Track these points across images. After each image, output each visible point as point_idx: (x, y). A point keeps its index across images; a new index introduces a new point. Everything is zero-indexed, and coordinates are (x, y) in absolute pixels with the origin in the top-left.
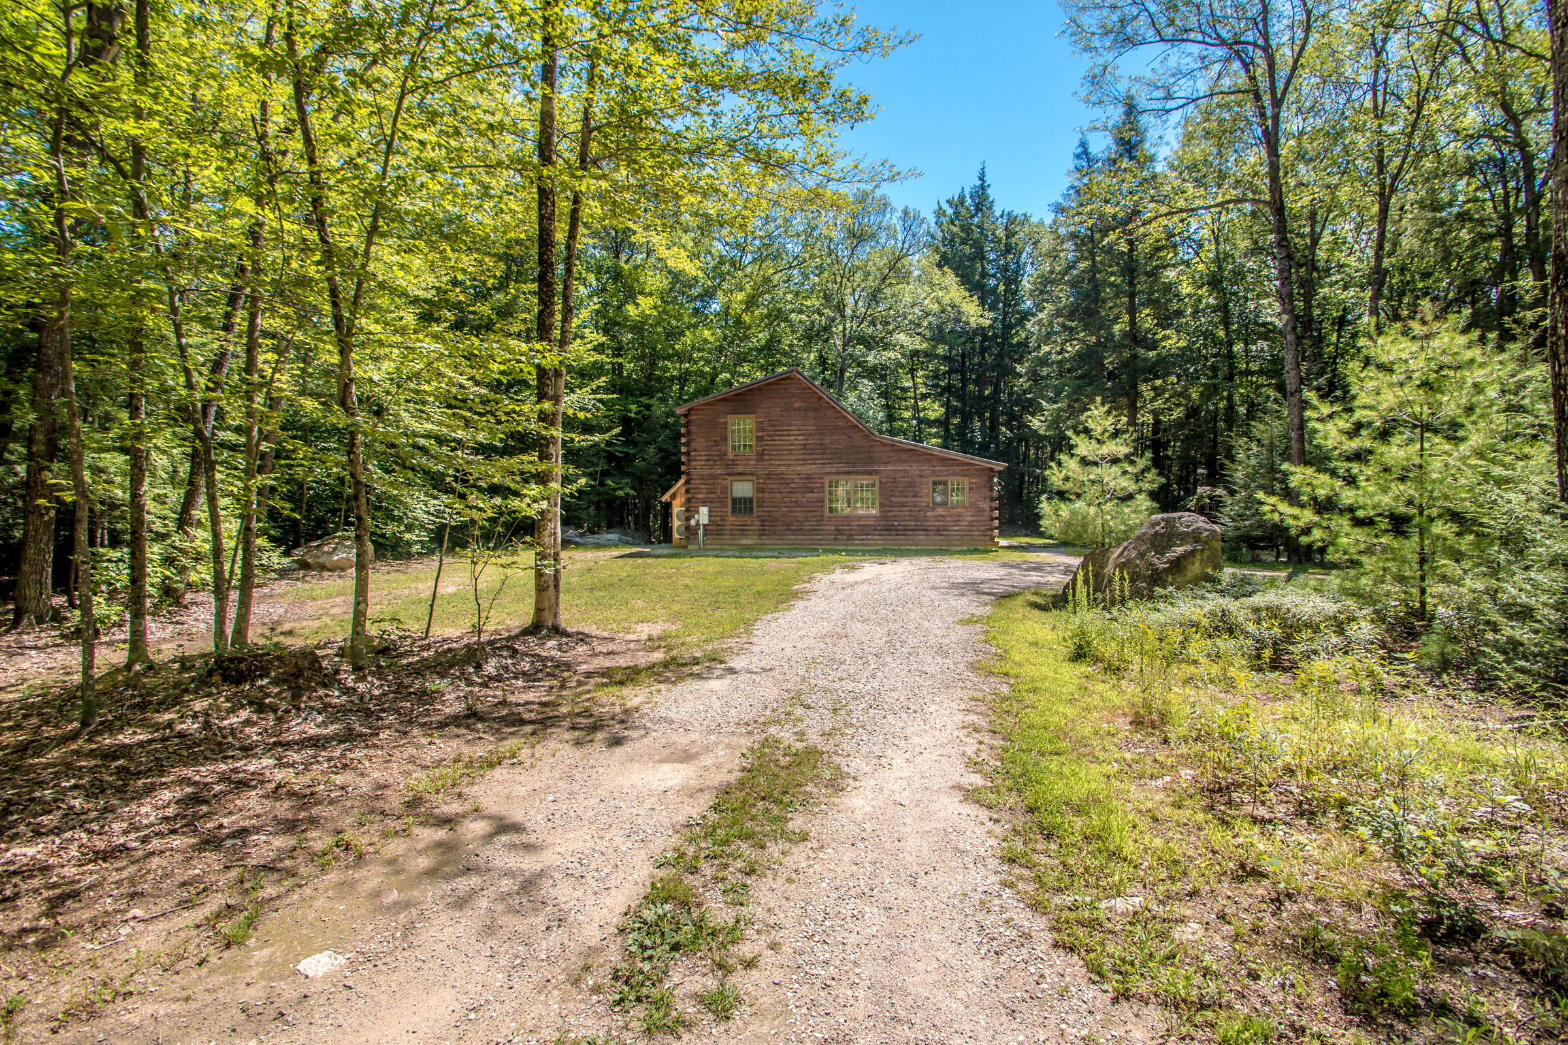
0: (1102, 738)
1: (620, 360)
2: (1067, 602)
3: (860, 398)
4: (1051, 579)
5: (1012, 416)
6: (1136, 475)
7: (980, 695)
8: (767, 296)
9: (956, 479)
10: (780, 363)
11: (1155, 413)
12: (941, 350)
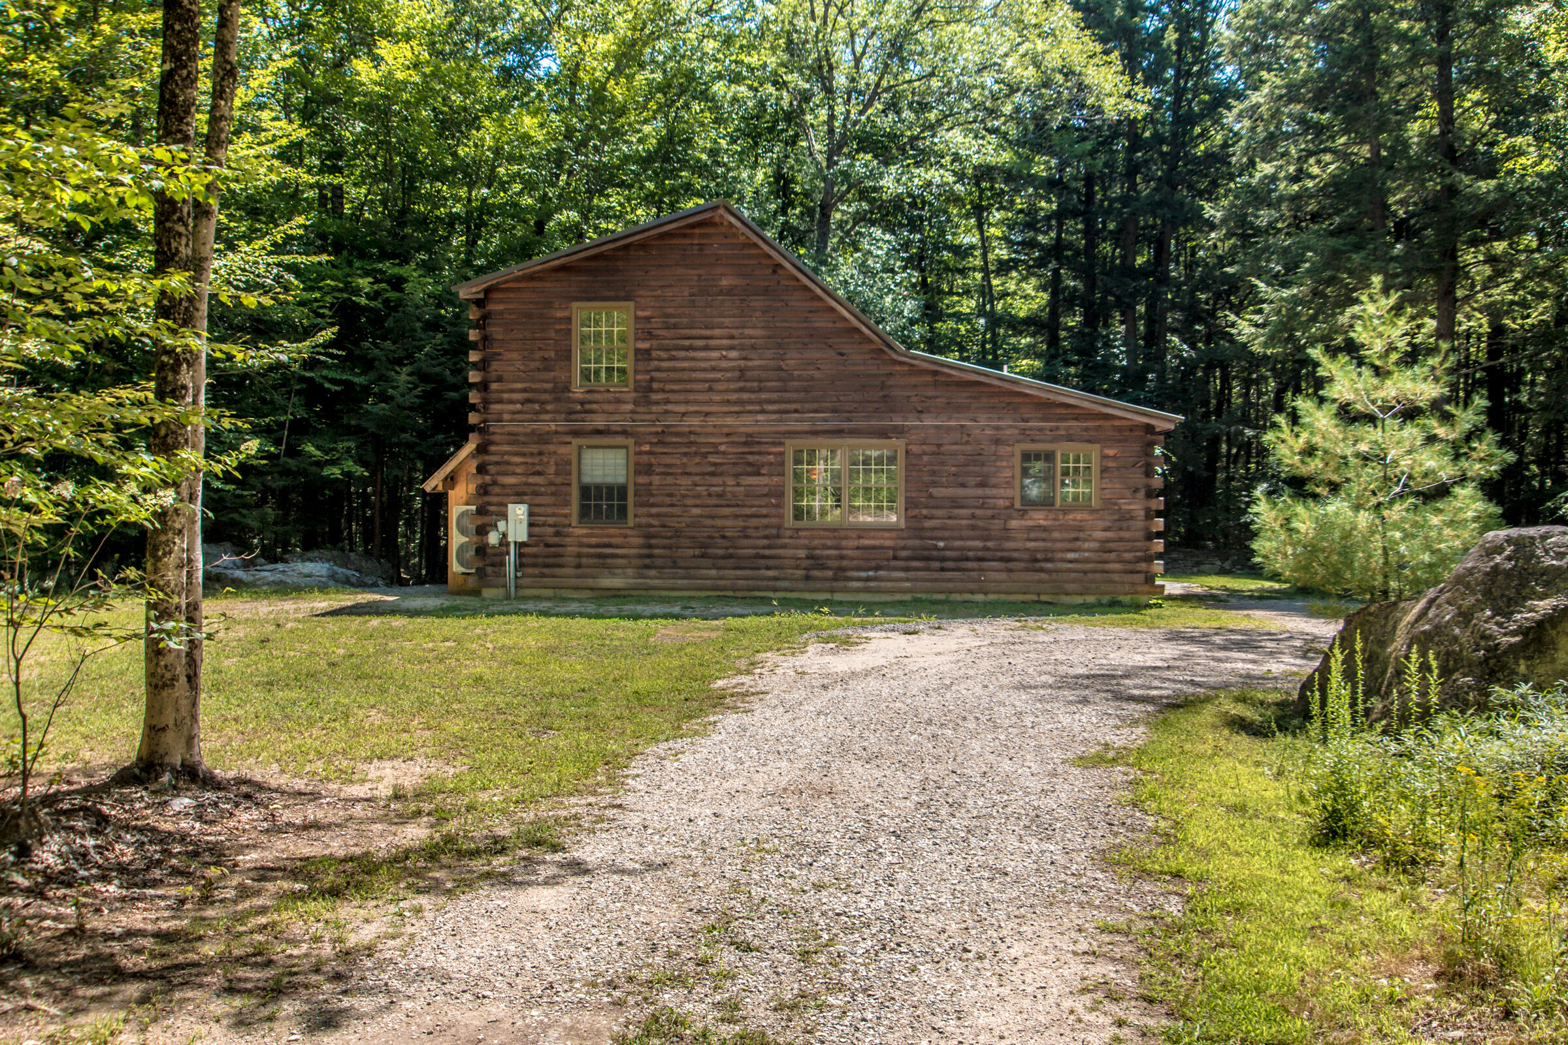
0: (1377, 1010)
1: (338, 180)
2: (1307, 716)
3: (864, 269)
4: (1276, 668)
5: (1194, 314)
6: (1455, 445)
7: (1121, 920)
8: (664, 45)
9: (1072, 448)
10: (688, 187)
11: (1494, 312)
12: (1042, 166)
